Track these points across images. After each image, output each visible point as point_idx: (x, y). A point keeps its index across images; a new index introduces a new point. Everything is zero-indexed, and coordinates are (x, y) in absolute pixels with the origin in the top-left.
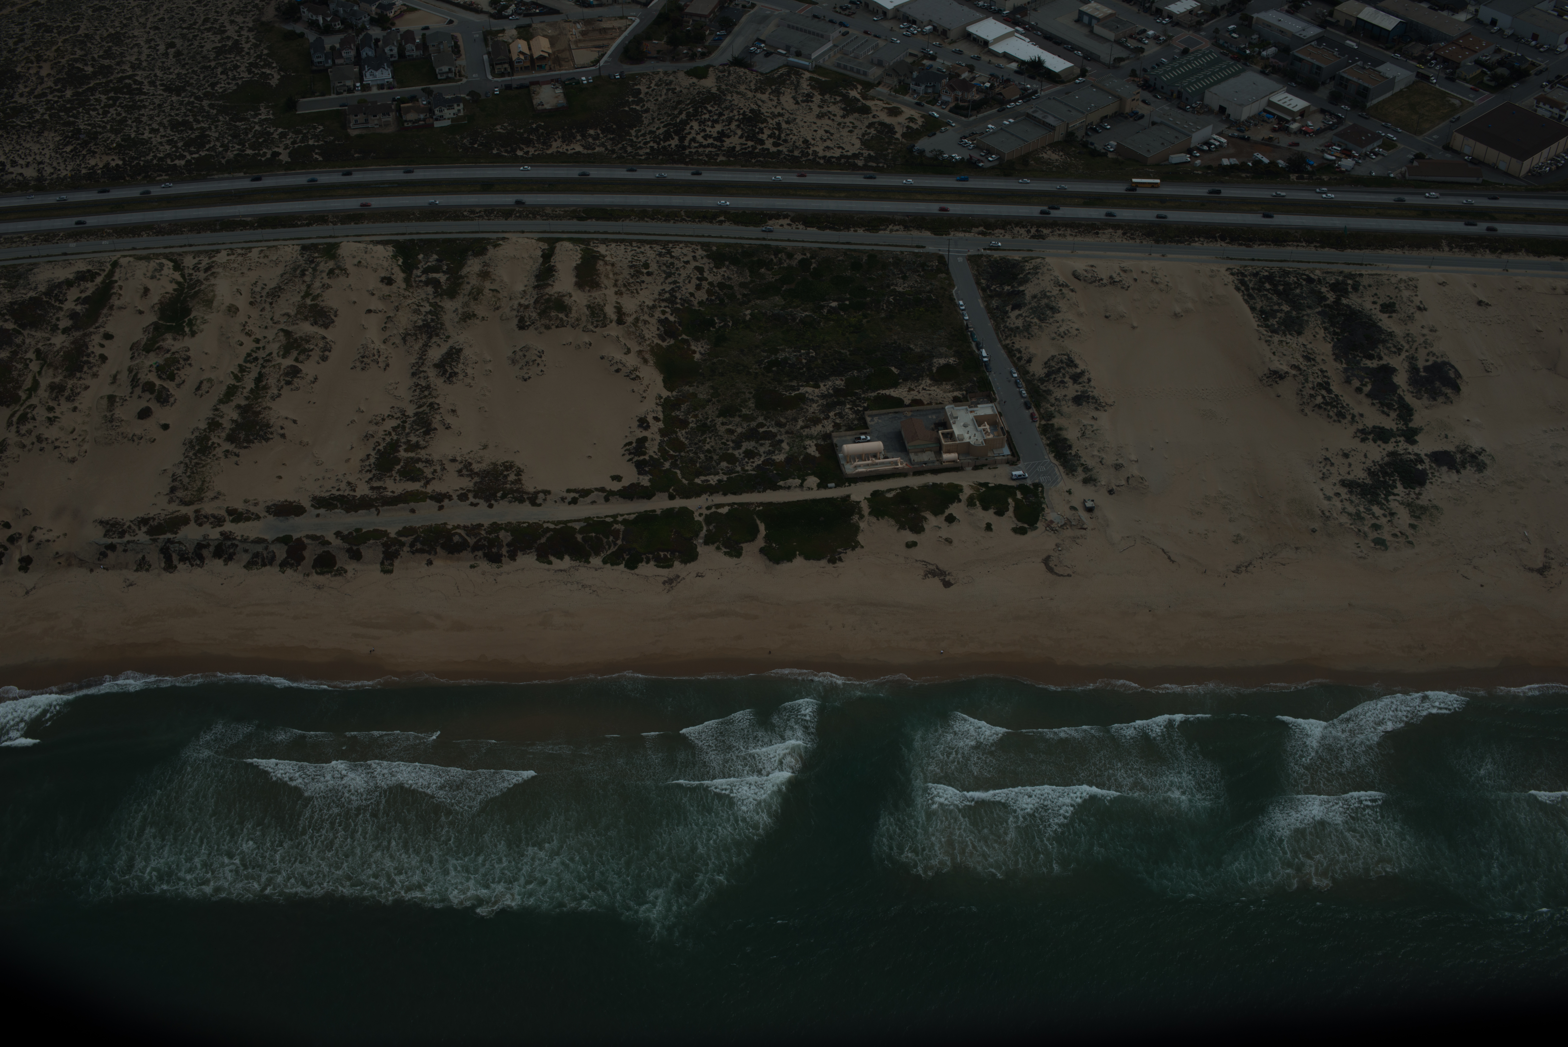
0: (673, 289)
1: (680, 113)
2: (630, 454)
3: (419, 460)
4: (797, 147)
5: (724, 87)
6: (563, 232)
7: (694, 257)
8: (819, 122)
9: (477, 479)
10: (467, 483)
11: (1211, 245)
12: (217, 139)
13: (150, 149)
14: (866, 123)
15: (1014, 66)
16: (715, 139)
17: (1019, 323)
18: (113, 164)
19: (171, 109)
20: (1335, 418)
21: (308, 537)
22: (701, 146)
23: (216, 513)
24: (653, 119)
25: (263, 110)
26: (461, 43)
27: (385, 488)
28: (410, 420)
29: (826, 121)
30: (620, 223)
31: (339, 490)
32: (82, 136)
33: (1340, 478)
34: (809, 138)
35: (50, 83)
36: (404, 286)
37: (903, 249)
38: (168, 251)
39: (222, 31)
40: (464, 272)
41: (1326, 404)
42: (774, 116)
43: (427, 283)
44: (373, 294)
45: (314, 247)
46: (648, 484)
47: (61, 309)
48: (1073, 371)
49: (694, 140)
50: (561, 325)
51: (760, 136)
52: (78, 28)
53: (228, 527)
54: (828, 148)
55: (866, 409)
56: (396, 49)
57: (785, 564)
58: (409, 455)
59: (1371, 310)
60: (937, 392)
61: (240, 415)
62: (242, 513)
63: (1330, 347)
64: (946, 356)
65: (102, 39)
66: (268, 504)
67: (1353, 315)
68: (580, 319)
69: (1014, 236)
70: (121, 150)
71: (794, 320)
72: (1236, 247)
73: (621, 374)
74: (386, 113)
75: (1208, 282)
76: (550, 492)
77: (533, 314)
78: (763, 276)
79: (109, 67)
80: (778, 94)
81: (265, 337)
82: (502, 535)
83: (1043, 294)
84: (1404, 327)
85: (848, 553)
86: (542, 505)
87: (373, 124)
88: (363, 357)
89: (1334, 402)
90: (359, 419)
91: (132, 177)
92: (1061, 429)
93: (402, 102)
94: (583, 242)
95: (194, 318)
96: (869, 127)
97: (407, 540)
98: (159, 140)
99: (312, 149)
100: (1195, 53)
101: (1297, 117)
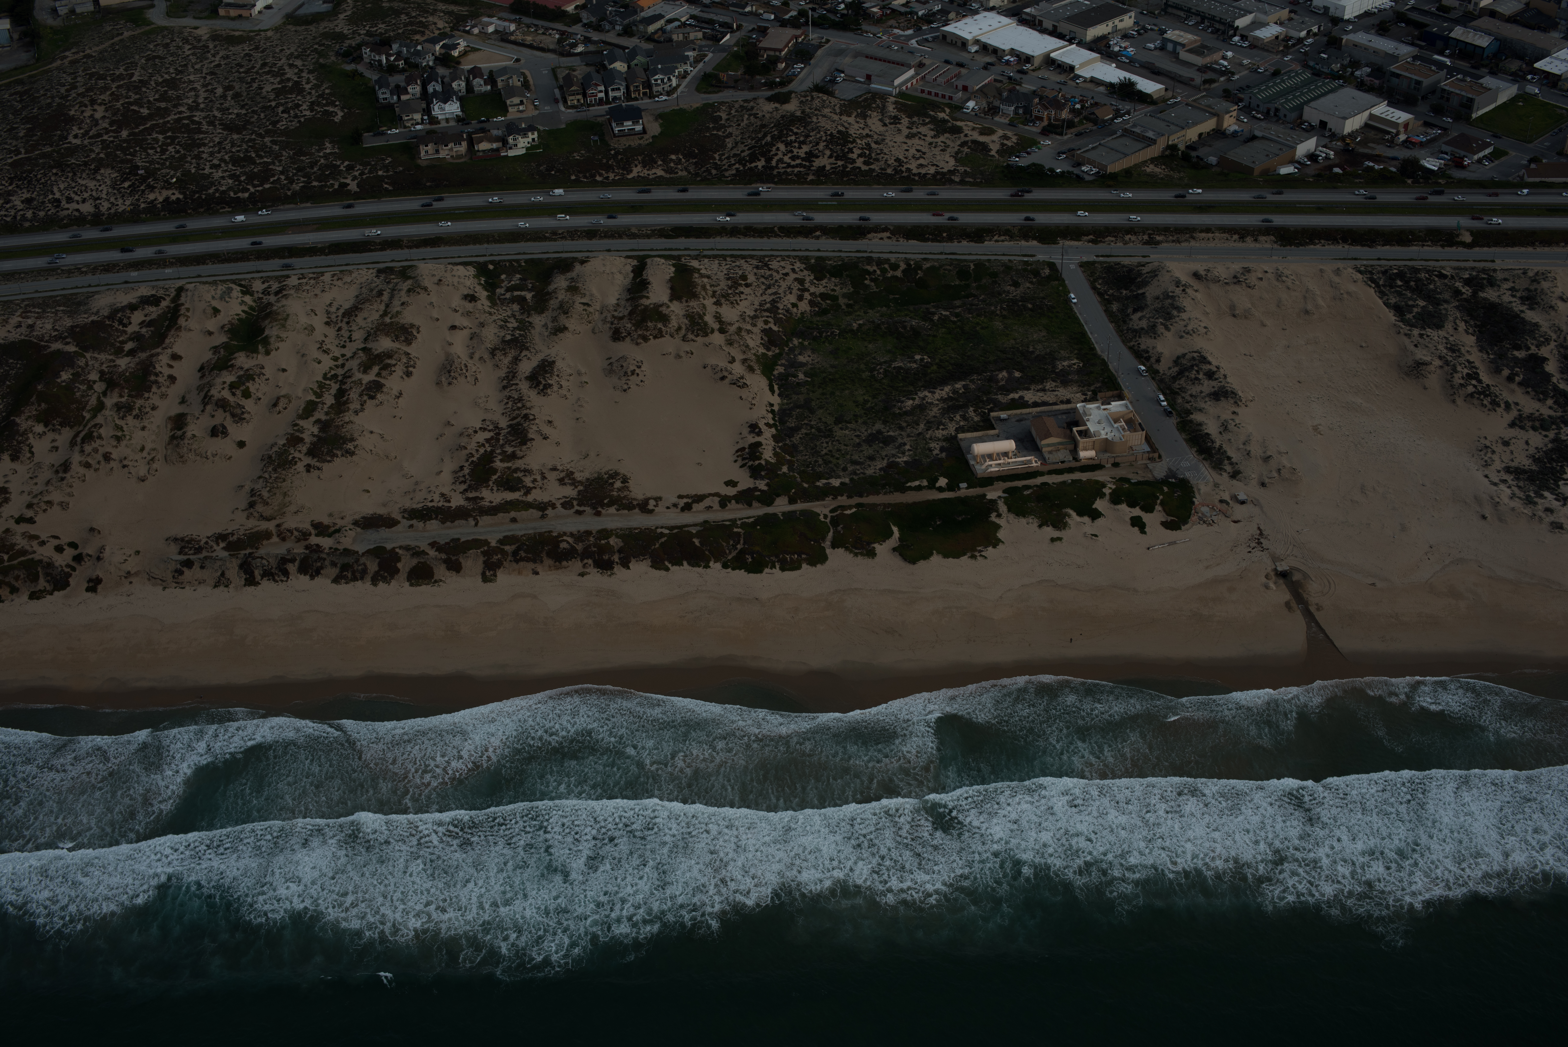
0: (773, 300)
1: (765, 136)
2: (743, 459)
3: (517, 470)
4: (889, 165)
5: (808, 110)
6: (652, 250)
7: (793, 270)
8: (910, 142)
9: (581, 488)
10: (570, 492)
11: (1332, 247)
12: (282, 173)
13: (212, 184)
14: (959, 143)
15: (1102, 89)
16: (803, 159)
17: (1144, 324)
18: (174, 198)
19: (232, 146)
20: (1489, 406)
21: (401, 547)
22: (789, 166)
23: (301, 526)
24: (736, 143)
25: (328, 145)
26: (530, 78)
27: (483, 498)
28: (503, 432)
29: (916, 141)
30: (711, 240)
31: (432, 501)
32: (140, 172)
33: (1504, 465)
34: (901, 157)
35: (105, 125)
36: (487, 303)
37: (1012, 258)
38: (234, 277)
39: (281, 73)
40: (551, 288)
41: (1480, 393)
42: (862, 137)
43: (513, 300)
44: (456, 311)
45: (390, 270)
46: (765, 488)
47: (125, 332)
48: (1206, 367)
49: (781, 161)
50: (659, 335)
51: (850, 155)
52: (132, 75)
53: (314, 540)
54: (921, 166)
55: (991, 410)
56: (463, 84)
57: (922, 564)
58: (506, 465)
59: (1511, 302)
60: (1064, 393)
61: (321, 430)
62: (328, 527)
63: (1473, 338)
64: (1069, 358)
65: (157, 84)
66: (357, 517)
67: (1492, 308)
68: (679, 328)
69: (1126, 243)
70: (181, 185)
71: (905, 327)
72: (1359, 248)
73: (727, 381)
74: (458, 142)
75: (1336, 279)
76: (660, 499)
77: (629, 325)
78: (867, 286)
79: (166, 109)
80: (864, 116)
81: (343, 355)
82: (613, 541)
83: (1165, 295)
84: (1548, 317)
85: (990, 551)
86: (653, 511)
87: (443, 153)
88: (449, 372)
89: (1487, 392)
90: (449, 432)
91: (193, 210)
92: (1200, 424)
93: (473, 133)
94: (675, 258)
95: (268, 337)
96: (962, 145)
97: (509, 548)
98: (220, 174)
99: (381, 179)
100: (1288, 73)
101: (1401, 129)
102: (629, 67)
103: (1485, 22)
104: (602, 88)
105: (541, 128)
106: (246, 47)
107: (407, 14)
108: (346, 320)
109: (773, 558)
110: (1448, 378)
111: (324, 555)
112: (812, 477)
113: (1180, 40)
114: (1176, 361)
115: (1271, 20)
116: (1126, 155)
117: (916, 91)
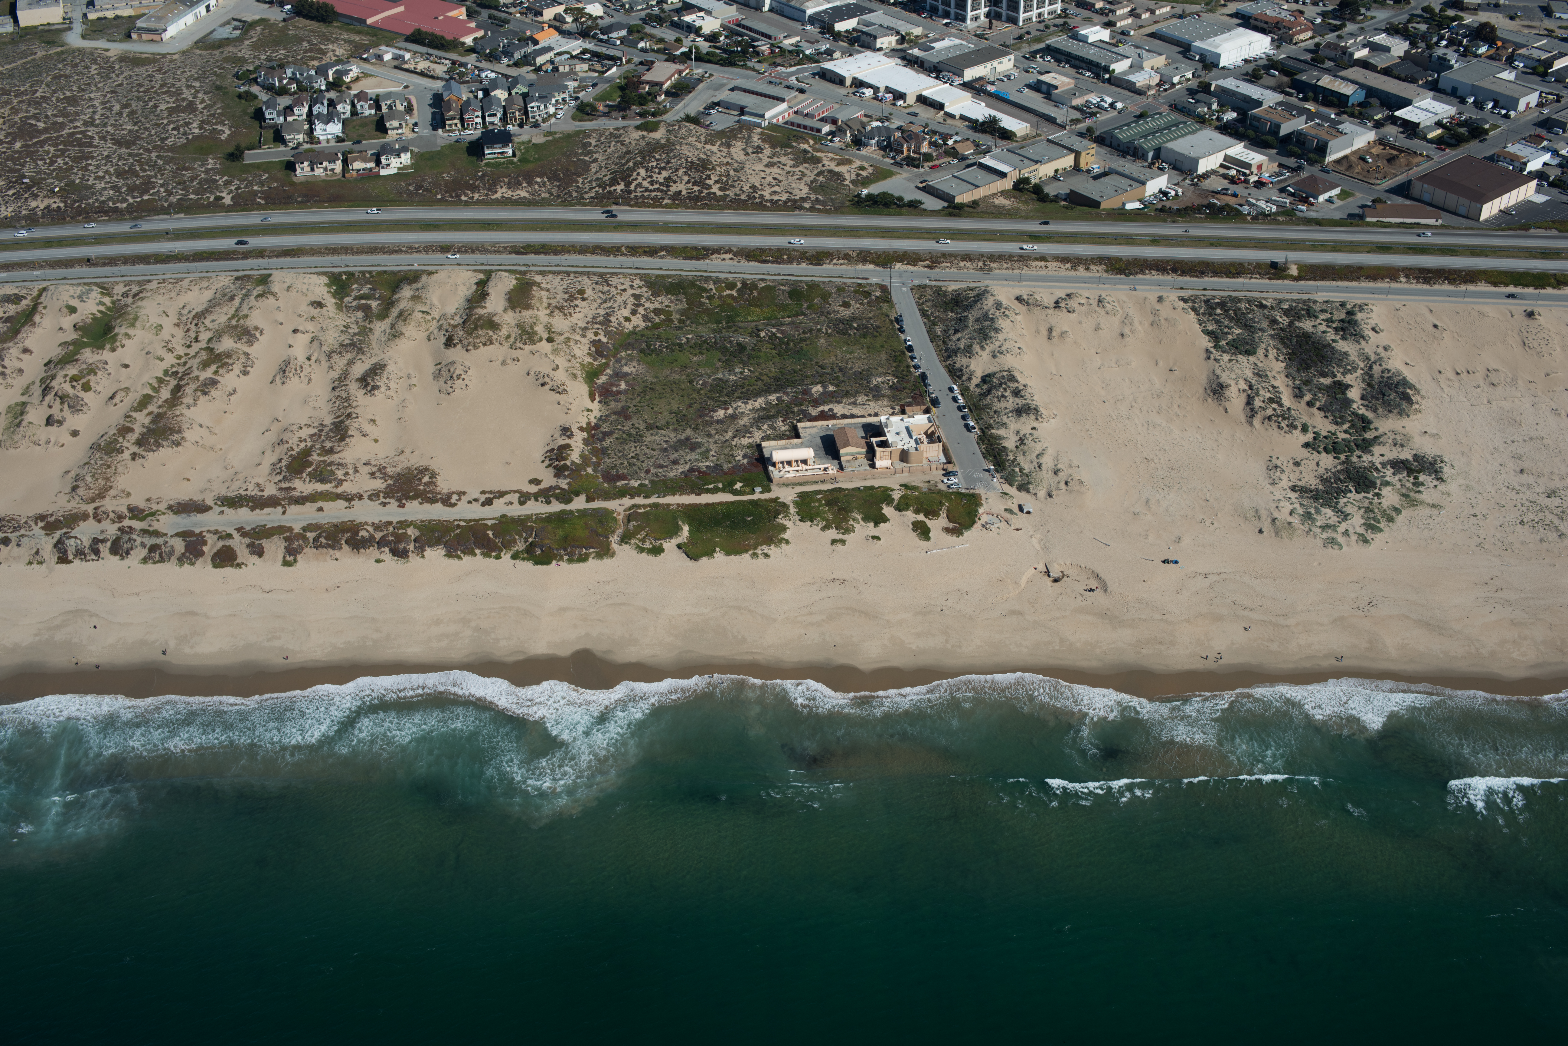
0: (607, 314)
1: (628, 161)
2: (551, 459)
3: (331, 463)
4: (743, 192)
5: (673, 138)
6: (500, 265)
7: (632, 286)
8: (768, 170)
9: (390, 482)
10: (379, 484)
11: (1162, 276)
12: (162, 186)
13: (93, 194)
14: (815, 172)
15: (967, 125)
16: (661, 184)
17: (962, 344)
18: (55, 206)
19: (119, 160)
20: (1286, 428)
21: (208, 531)
22: (647, 190)
23: (118, 509)
24: (601, 168)
25: (211, 161)
26: (414, 103)
27: (294, 489)
28: (326, 429)
29: (775, 170)
30: (558, 257)
31: (246, 490)
32: (26, 181)
33: (1291, 484)
34: (757, 184)
36: (333, 310)
37: (846, 280)
38: (98, 280)
39: (178, 93)
40: (397, 297)
41: (1278, 416)
42: (722, 164)
43: (359, 308)
44: (300, 316)
45: (246, 278)
46: (566, 487)
49: (639, 185)
50: (489, 342)
51: (708, 182)
52: (36, 91)
53: (128, 522)
54: (775, 193)
55: (799, 421)
56: (349, 108)
57: (705, 560)
58: (322, 459)
59: (1324, 332)
60: (873, 406)
61: (153, 422)
62: (144, 511)
63: (1283, 365)
64: (885, 374)
65: (58, 100)
66: (172, 502)
67: (1307, 336)
68: (508, 337)
69: (960, 268)
70: (64, 194)
71: (731, 342)
72: (1188, 278)
73: (547, 387)
74: (332, 161)
75: (1158, 306)
76: (464, 493)
77: (461, 333)
78: (702, 304)
79: (62, 123)
80: (729, 146)
81: (187, 354)
82: (412, 532)
83: (986, 317)
84: (1358, 347)
85: (772, 550)
86: (455, 505)
87: (319, 171)
88: (284, 372)
89: (1286, 415)
90: (275, 428)
91: (72, 218)
92: (1000, 438)
93: (350, 153)
94: (520, 272)
95: (116, 335)
96: (818, 175)
97: (310, 535)
98: (103, 185)
99: (255, 194)
100: (1152, 116)
101: (1254, 170)
102: (510, 94)
103: (1354, 72)
104: (479, 113)
105: (416, 150)
106: (150, 69)
107: (309, 42)
109: (562, 552)
110: (1249, 401)
111: (134, 537)
112: (611, 478)
113: (1054, 82)
114: (986, 379)
115: (1147, 65)
116: (977, 187)
117: (786, 123)
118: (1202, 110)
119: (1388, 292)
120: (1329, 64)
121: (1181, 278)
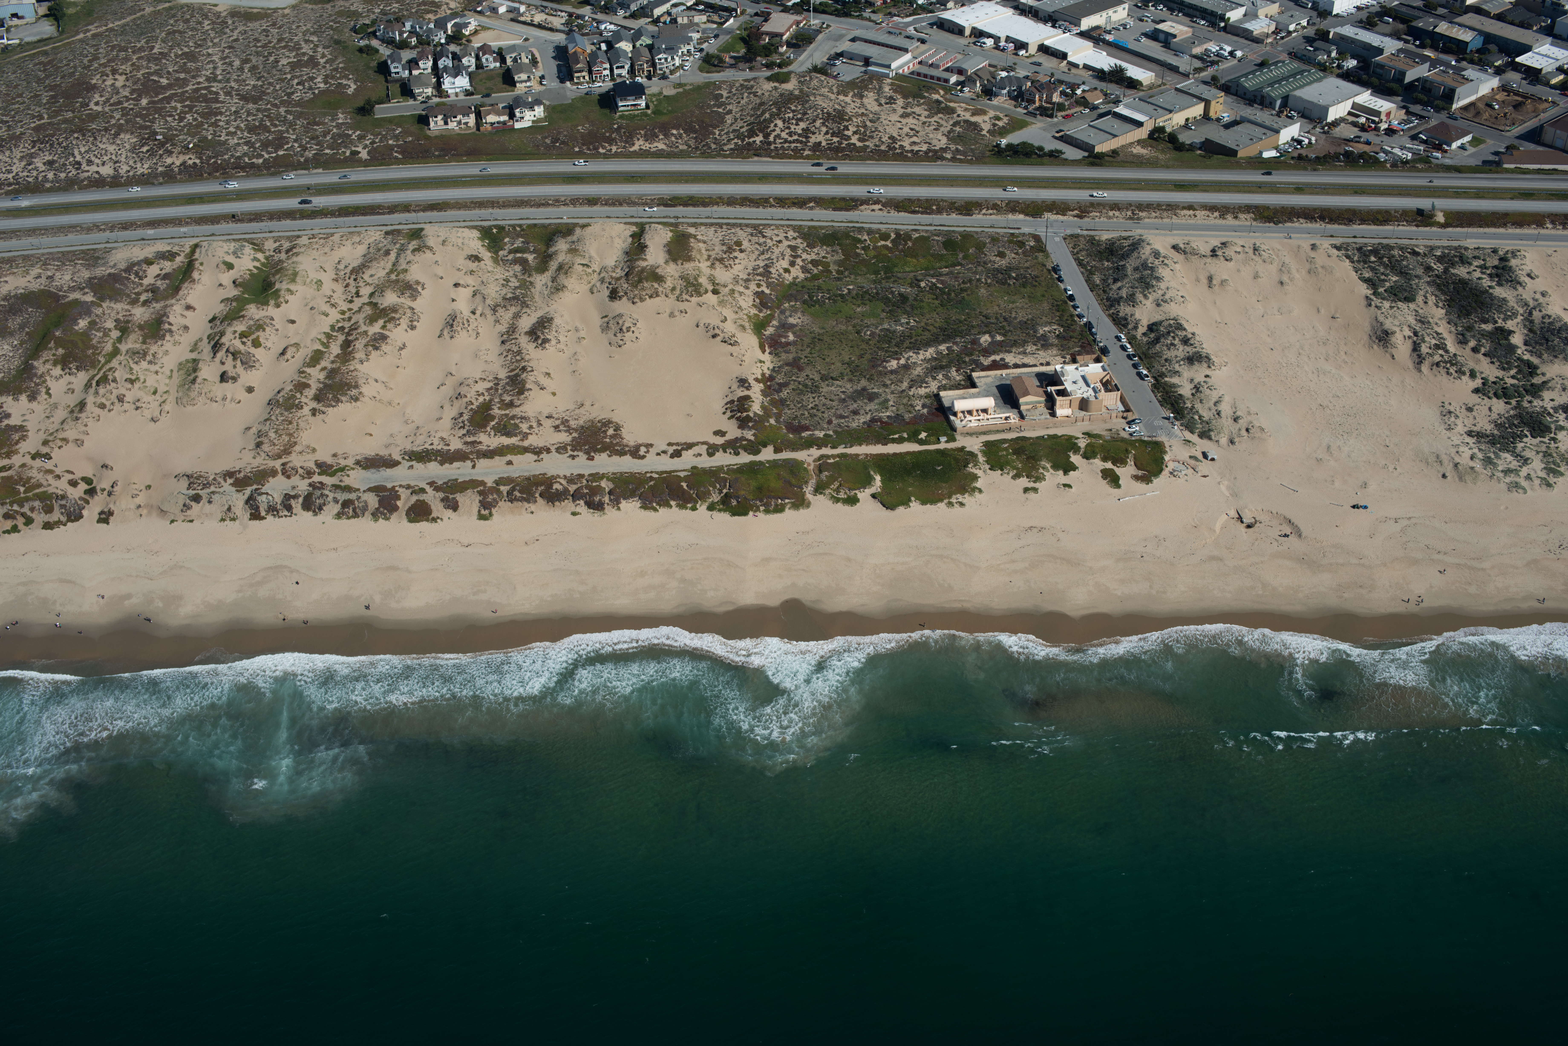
0: (766, 265)
1: (764, 113)
2: (732, 411)
3: (514, 417)
4: (883, 142)
5: (806, 90)
6: (651, 217)
7: (786, 237)
8: (904, 121)
9: (575, 435)
10: (564, 437)
11: (1310, 225)
12: (295, 141)
13: (228, 150)
14: (951, 122)
15: (1094, 75)
16: (799, 135)
17: (1123, 293)
18: (191, 162)
19: (248, 115)
20: (1455, 374)
21: (400, 486)
22: (786, 141)
23: (306, 465)
24: (736, 120)
25: (340, 115)
26: (537, 56)
27: (480, 443)
28: (502, 383)
29: (910, 121)
30: (708, 209)
31: (432, 444)
32: (159, 137)
33: (1466, 429)
34: (895, 135)
35: (126, 93)
36: (490, 263)
37: (998, 230)
38: (246, 236)
39: (297, 48)
40: (552, 250)
41: (1446, 362)
42: (857, 115)
43: (515, 261)
44: (459, 269)
45: (397, 232)
46: (752, 438)
47: (141, 285)
48: (1182, 333)
49: (778, 136)
50: (655, 294)
51: (846, 133)
52: (153, 48)
53: (318, 478)
54: (914, 143)
55: (973, 370)
56: (473, 61)
57: (901, 509)
58: (503, 412)
59: (1479, 279)
60: (1043, 355)
61: (328, 378)
62: (332, 466)
63: (1444, 311)
64: (1050, 323)
65: (177, 56)
66: (358, 458)
67: (1463, 283)
68: (673, 289)
69: (1110, 218)
70: (199, 150)
71: (892, 293)
72: (1336, 226)
73: (719, 339)
74: (466, 114)
75: (1312, 254)
76: (651, 445)
77: (626, 286)
78: (858, 255)
79: (184, 79)
80: (861, 96)
81: (350, 310)
82: (605, 484)
83: (1145, 265)
84: (1516, 293)
85: (966, 499)
86: (643, 457)
87: (452, 125)
88: (452, 326)
89: (1453, 361)
90: (450, 382)
91: (209, 174)
92: (1174, 386)
93: (481, 106)
94: (671, 225)
95: (278, 291)
96: (954, 125)
97: (504, 489)
98: (236, 141)
99: (391, 148)
100: (1275, 64)
101: (1383, 117)
102: (634, 47)
103: (1470, 19)
104: (607, 66)
105: (547, 103)
106: (264, 23)
108: (353, 277)
109: (758, 502)
110: (1416, 348)
111: (327, 492)
112: (798, 429)
113: (1172, 31)
114: (1152, 328)
115: (1261, 13)
116: (1115, 136)
117: (912, 73)
118: (1322, 57)
119: (1537, 238)
120: (1441, 11)
121: (1329, 226)
